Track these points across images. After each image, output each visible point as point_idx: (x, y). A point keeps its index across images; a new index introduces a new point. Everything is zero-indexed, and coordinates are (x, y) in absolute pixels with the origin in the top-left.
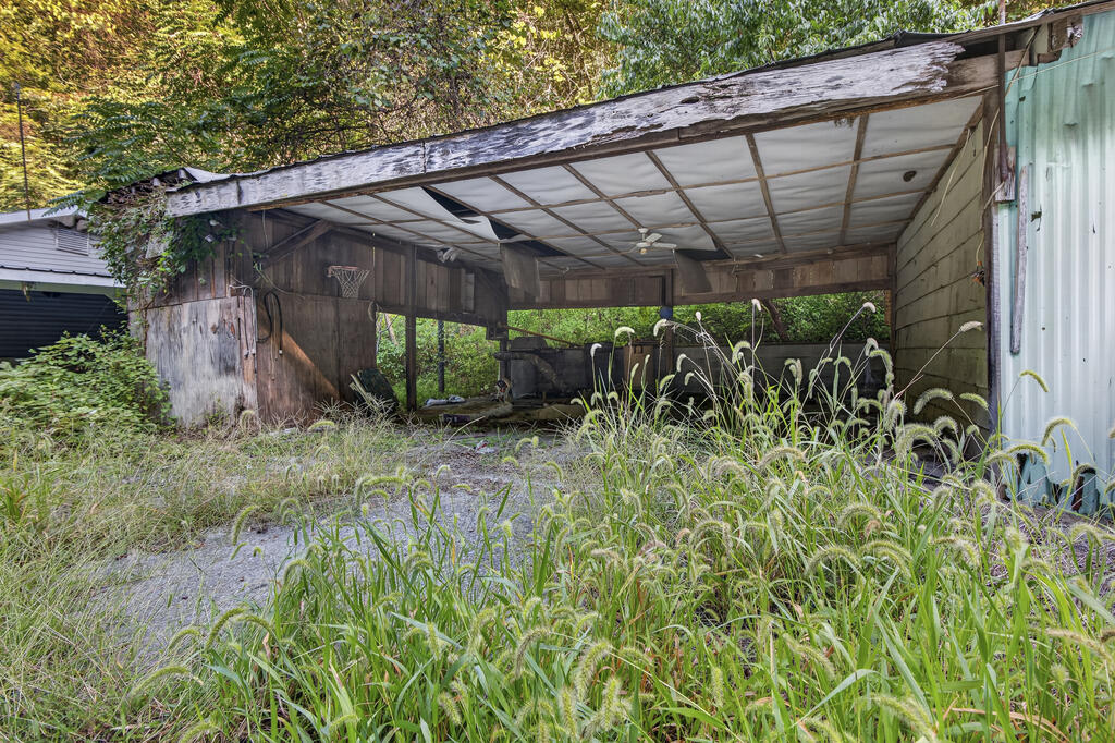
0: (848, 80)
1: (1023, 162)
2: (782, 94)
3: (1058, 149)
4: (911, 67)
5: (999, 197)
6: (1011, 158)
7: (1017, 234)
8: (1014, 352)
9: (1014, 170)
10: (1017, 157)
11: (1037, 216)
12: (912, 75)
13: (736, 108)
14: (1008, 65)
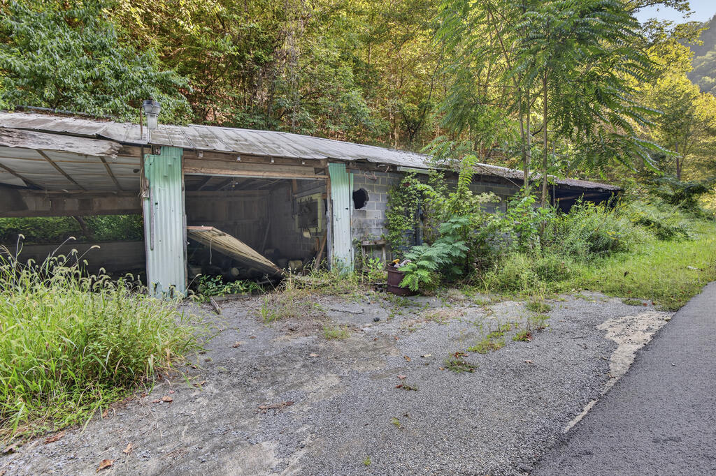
0: (76, 146)
1: (152, 185)
2: (42, 143)
3: (162, 183)
4: (103, 148)
5: (144, 196)
6: (148, 183)
7: (151, 209)
8: (152, 250)
9: (149, 188)
10: (150, 183)
11: (157, 204)
12: (104, 151)
13: (15, 143)
14: (145, 152)
